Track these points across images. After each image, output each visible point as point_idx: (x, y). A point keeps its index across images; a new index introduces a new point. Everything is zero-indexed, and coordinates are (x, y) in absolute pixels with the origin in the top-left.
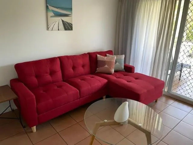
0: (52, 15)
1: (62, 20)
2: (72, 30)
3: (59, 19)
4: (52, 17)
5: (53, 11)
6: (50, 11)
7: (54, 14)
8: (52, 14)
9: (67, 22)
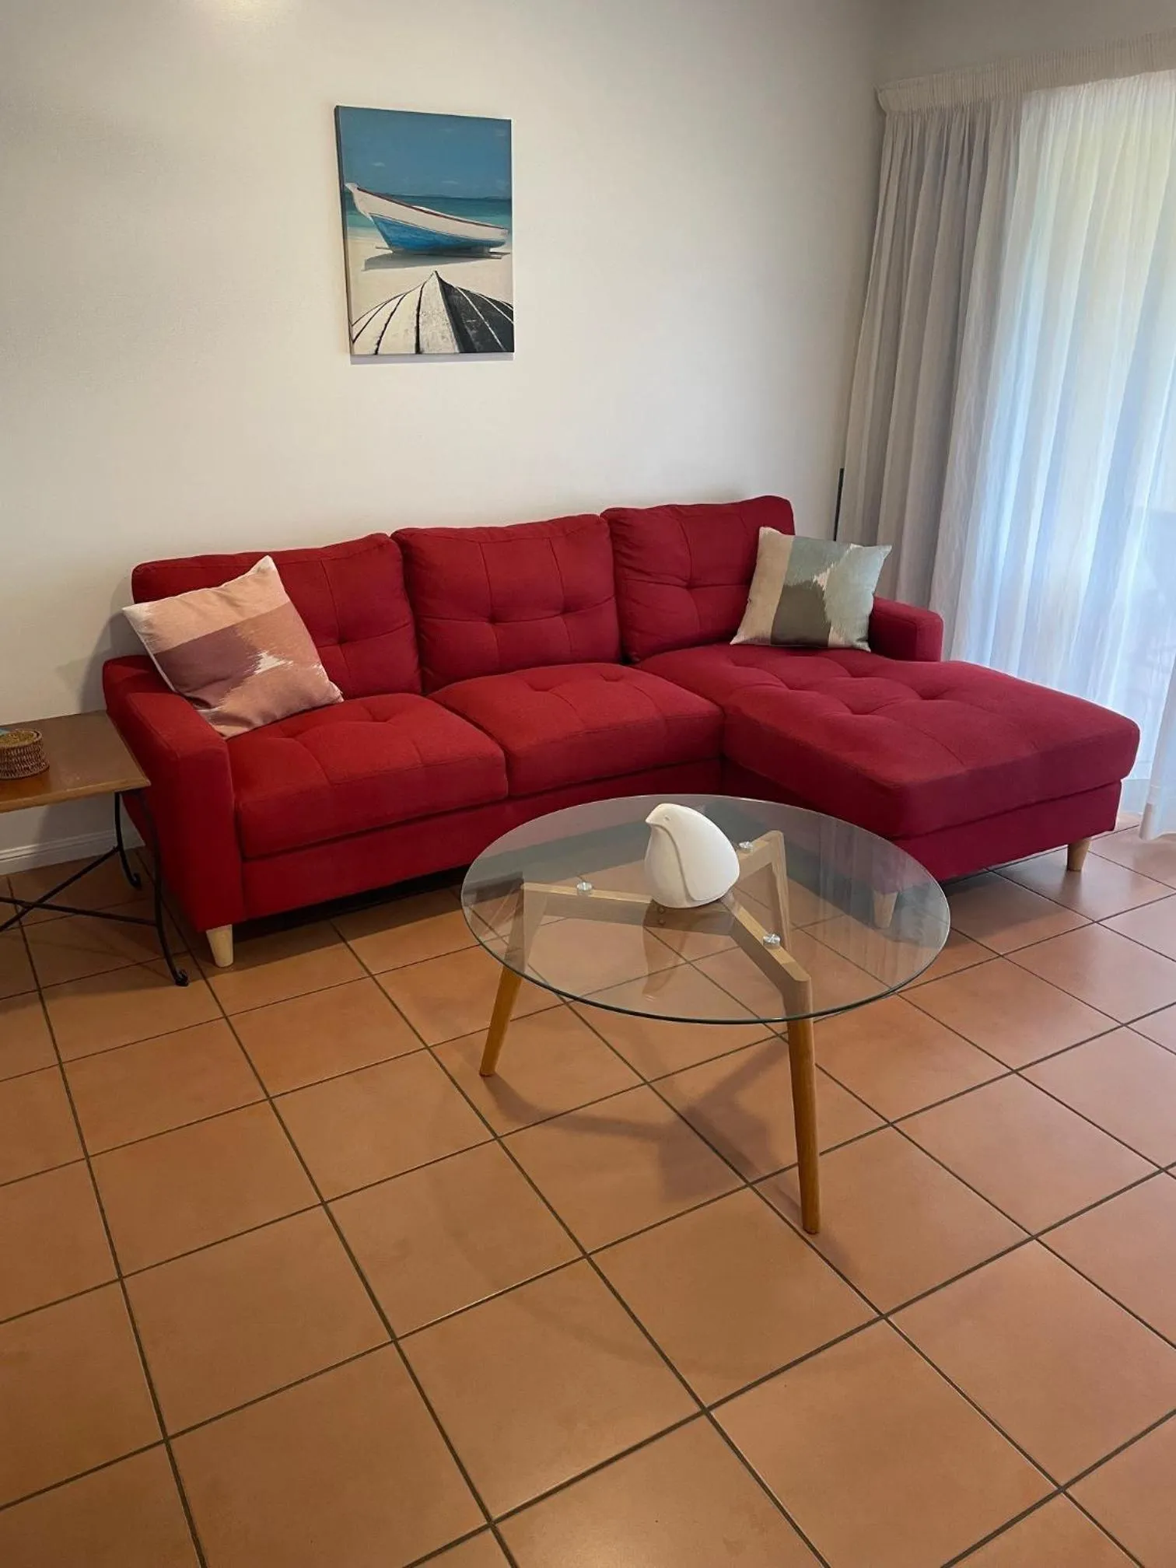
0: (380, 253)
1: (440, 280)
2: (510, 348)
3: (424, 276)
4: (372, 263)
5: (384, 226)
6: (363, 223)
7: (391, 243)
8: (375, 245)
9: (473, 296)
